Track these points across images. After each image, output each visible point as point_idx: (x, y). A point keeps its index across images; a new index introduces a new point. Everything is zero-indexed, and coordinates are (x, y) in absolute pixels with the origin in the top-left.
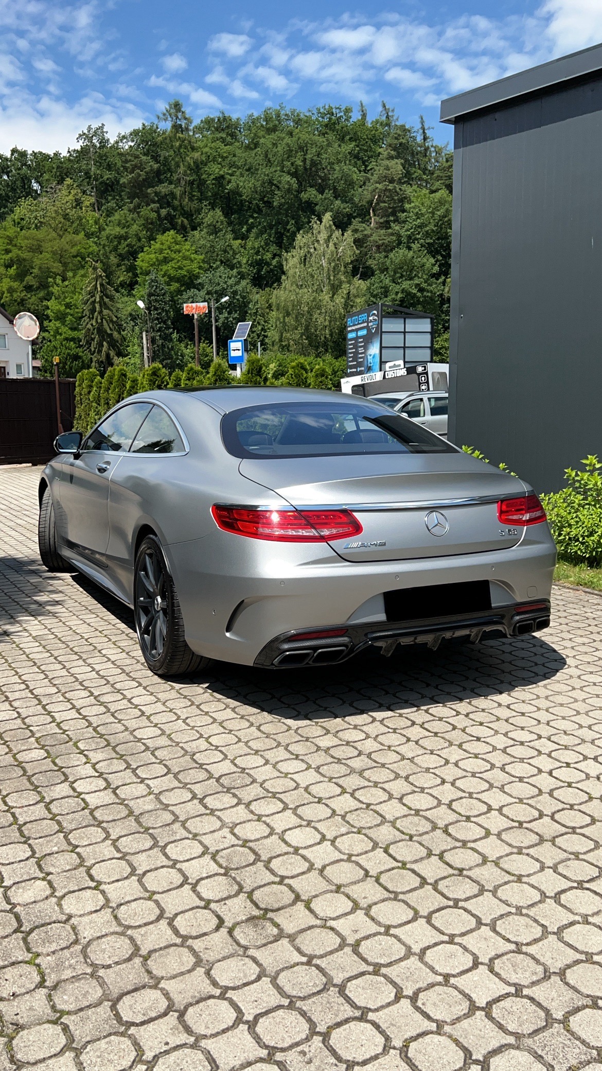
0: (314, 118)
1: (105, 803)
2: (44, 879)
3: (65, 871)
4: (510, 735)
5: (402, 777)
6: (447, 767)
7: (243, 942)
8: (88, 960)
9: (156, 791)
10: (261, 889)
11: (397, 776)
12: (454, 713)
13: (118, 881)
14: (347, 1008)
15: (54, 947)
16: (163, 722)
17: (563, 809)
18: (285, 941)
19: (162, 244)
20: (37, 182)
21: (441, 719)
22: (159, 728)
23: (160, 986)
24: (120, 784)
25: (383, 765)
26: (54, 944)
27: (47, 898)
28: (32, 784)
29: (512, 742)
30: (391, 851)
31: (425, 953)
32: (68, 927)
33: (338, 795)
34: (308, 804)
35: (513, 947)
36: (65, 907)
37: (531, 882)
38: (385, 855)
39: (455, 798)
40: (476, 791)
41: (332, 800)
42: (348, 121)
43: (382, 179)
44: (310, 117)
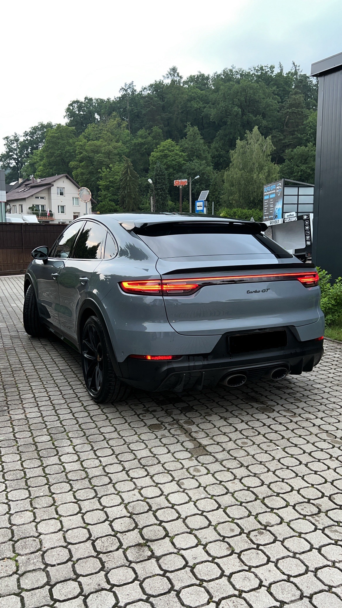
0: (252, 73)
1: (75, 469)
2: (32, 511)
3: (44, 508)
4: (316, 444)
5: (245, 466)
6: (273, 461)
7: (130, 559)
8: (44, 561)
9: (104, 465)
10: (148, 528)
11: (242, 465)
12: (285, 428)
13: (71, 515)
14: (178, 605)
15: (28, 551)
16: (117, 424)
17: (337, 493)
18: (153, 560)
19: (164, 147)
20: (99, 114)
21: (276, 432)
22: (114, 427)
23: (78, 580)
24: (86, 459)
25: (235, 458)
26: (28, 550)
27: (30, 522)
28: (39, 455)
29: (316, 449)
30: (227, 511)
31: (231, 576)
32: (37, 540)
33: (205, 475)
34: (186, 478)
35: (285, 577)
36: (39, 528)
37: (306, 538)
38: (224, 513)
39: (273, 481)
40: (287, 478)
41: (200, 477)
42: (272, 73)
43: (291, 106)
44: (249, 73)
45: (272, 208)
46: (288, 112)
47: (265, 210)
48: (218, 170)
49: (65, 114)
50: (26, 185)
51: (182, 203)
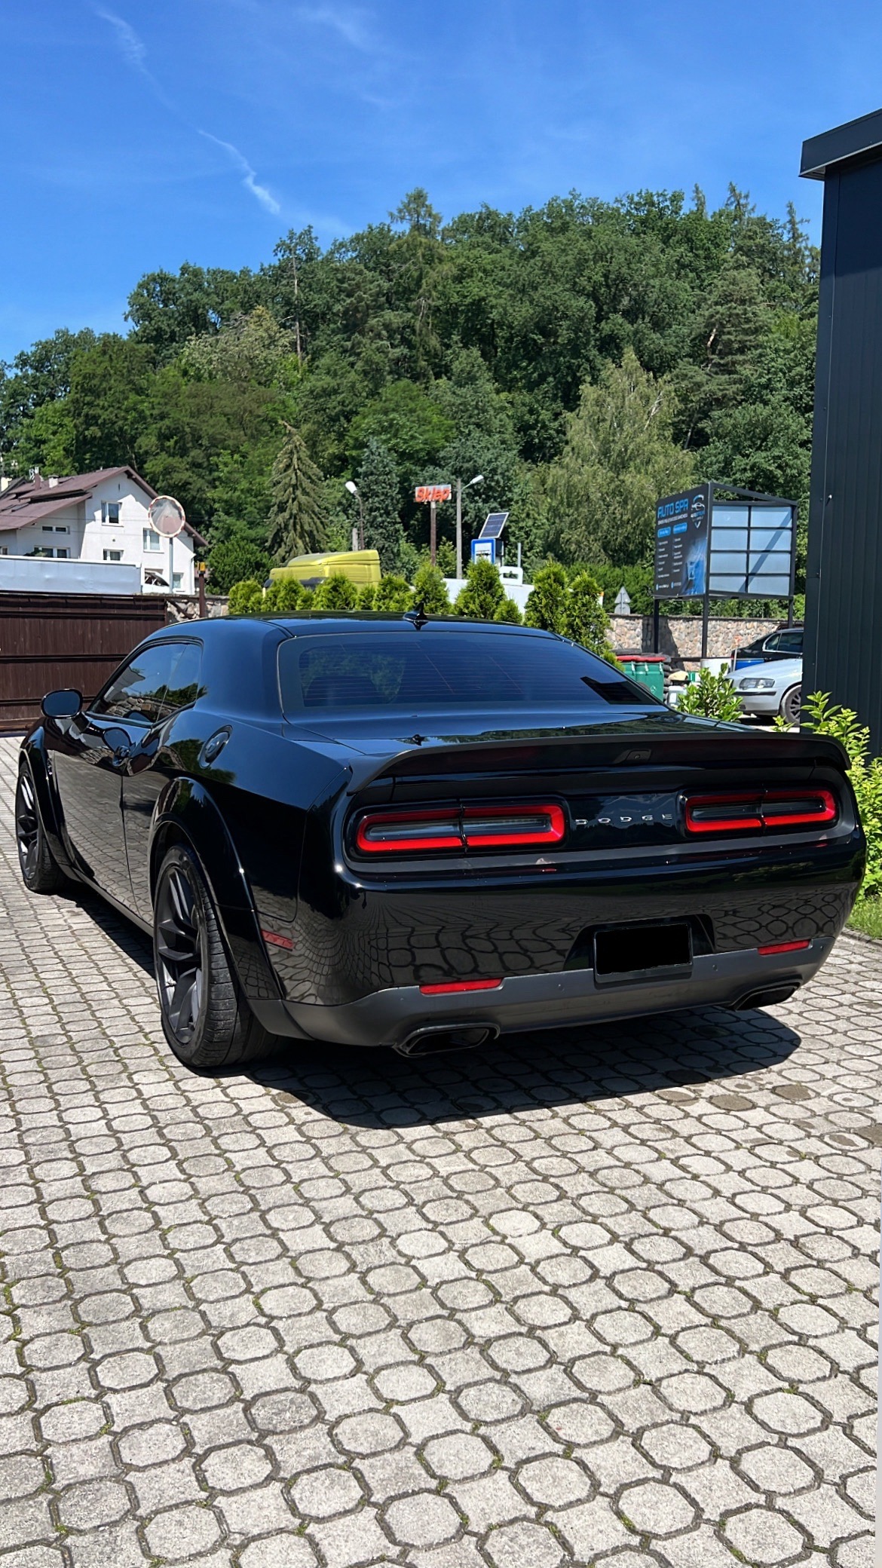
0: (623, 211)
5: (628, 1434)
6: (727, 1412)
9: (118, 1427)
11: (618, 1430)
12: (761, 1268)
16: (188, 1247)
19: (388, 400)
20: (216, 312)
21: (730, 1282)
22: (177, 1261)
24: (55, 1399)
25: (593, 1397)
33: (483, 1475)
34: (414, 1493)
39: (734, 1506)
40: (783, 1490)
41: (466, 1486)
42: (677, 213)
43: (726, 298)
44: (618, 210)
45: (678, 560)
46: (717, 313)
47: (660, 566)
48: (535, 462)
49: (128, 309)
50: (18, 495)
51: (437, 549)
